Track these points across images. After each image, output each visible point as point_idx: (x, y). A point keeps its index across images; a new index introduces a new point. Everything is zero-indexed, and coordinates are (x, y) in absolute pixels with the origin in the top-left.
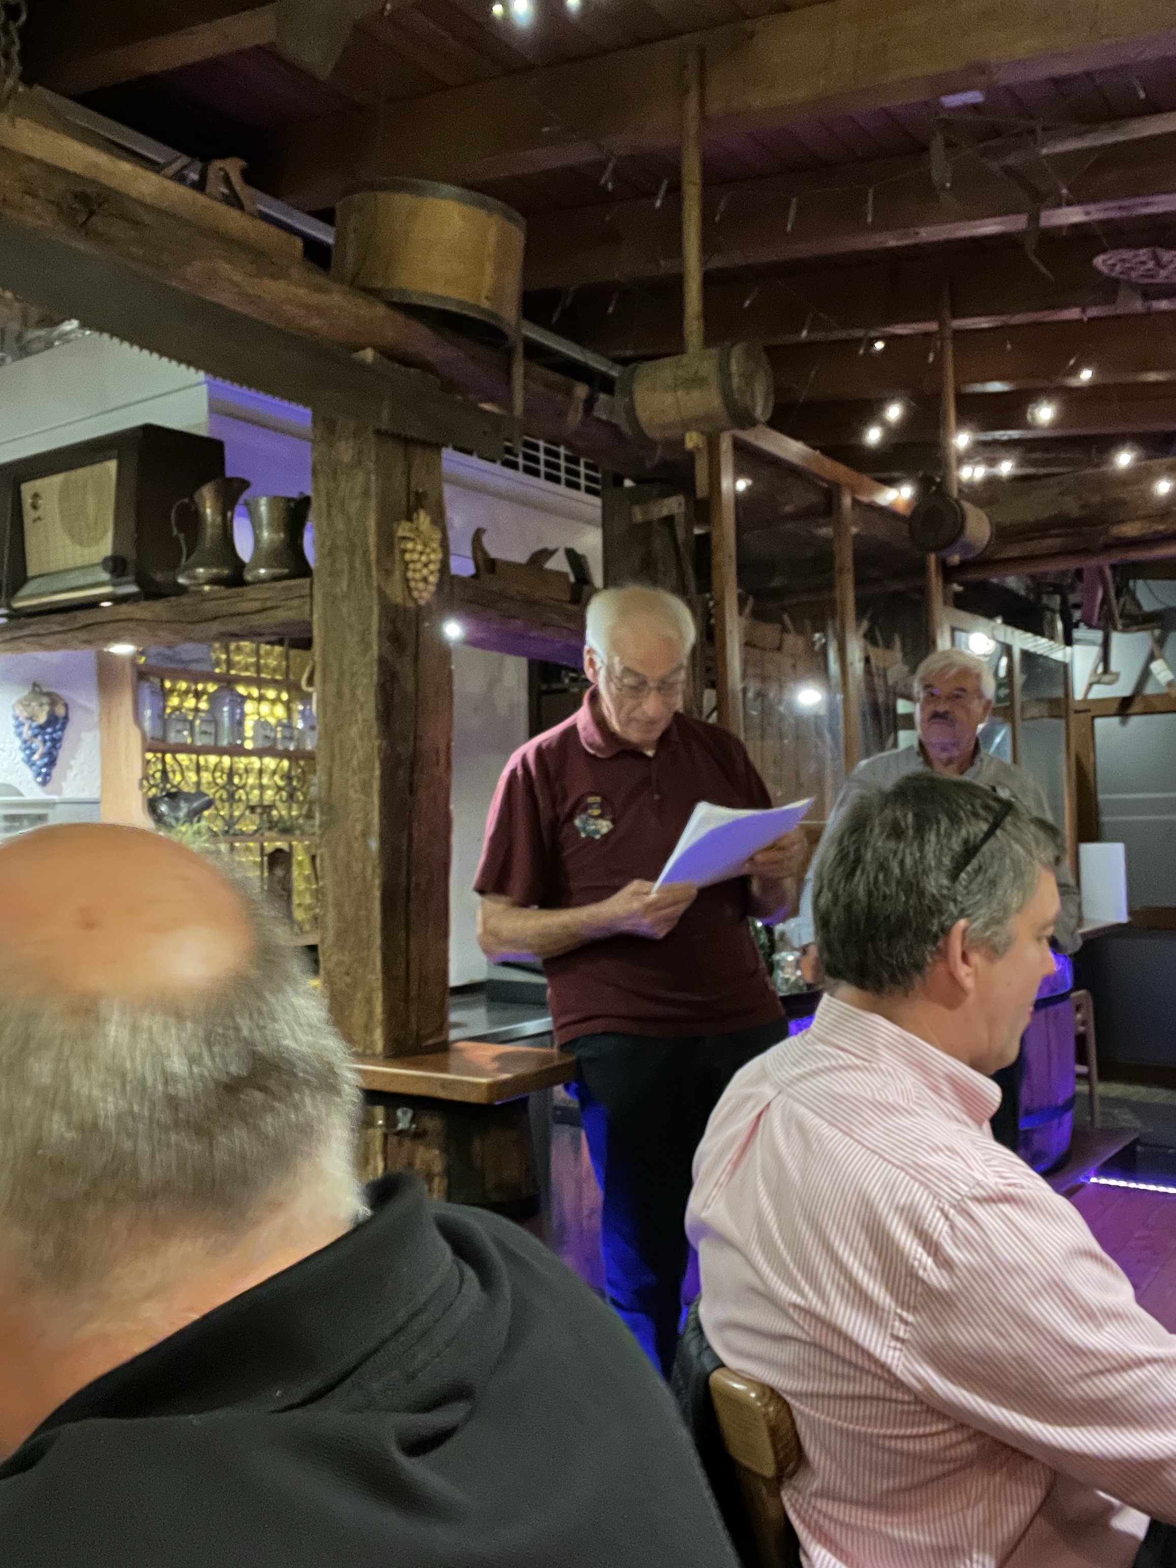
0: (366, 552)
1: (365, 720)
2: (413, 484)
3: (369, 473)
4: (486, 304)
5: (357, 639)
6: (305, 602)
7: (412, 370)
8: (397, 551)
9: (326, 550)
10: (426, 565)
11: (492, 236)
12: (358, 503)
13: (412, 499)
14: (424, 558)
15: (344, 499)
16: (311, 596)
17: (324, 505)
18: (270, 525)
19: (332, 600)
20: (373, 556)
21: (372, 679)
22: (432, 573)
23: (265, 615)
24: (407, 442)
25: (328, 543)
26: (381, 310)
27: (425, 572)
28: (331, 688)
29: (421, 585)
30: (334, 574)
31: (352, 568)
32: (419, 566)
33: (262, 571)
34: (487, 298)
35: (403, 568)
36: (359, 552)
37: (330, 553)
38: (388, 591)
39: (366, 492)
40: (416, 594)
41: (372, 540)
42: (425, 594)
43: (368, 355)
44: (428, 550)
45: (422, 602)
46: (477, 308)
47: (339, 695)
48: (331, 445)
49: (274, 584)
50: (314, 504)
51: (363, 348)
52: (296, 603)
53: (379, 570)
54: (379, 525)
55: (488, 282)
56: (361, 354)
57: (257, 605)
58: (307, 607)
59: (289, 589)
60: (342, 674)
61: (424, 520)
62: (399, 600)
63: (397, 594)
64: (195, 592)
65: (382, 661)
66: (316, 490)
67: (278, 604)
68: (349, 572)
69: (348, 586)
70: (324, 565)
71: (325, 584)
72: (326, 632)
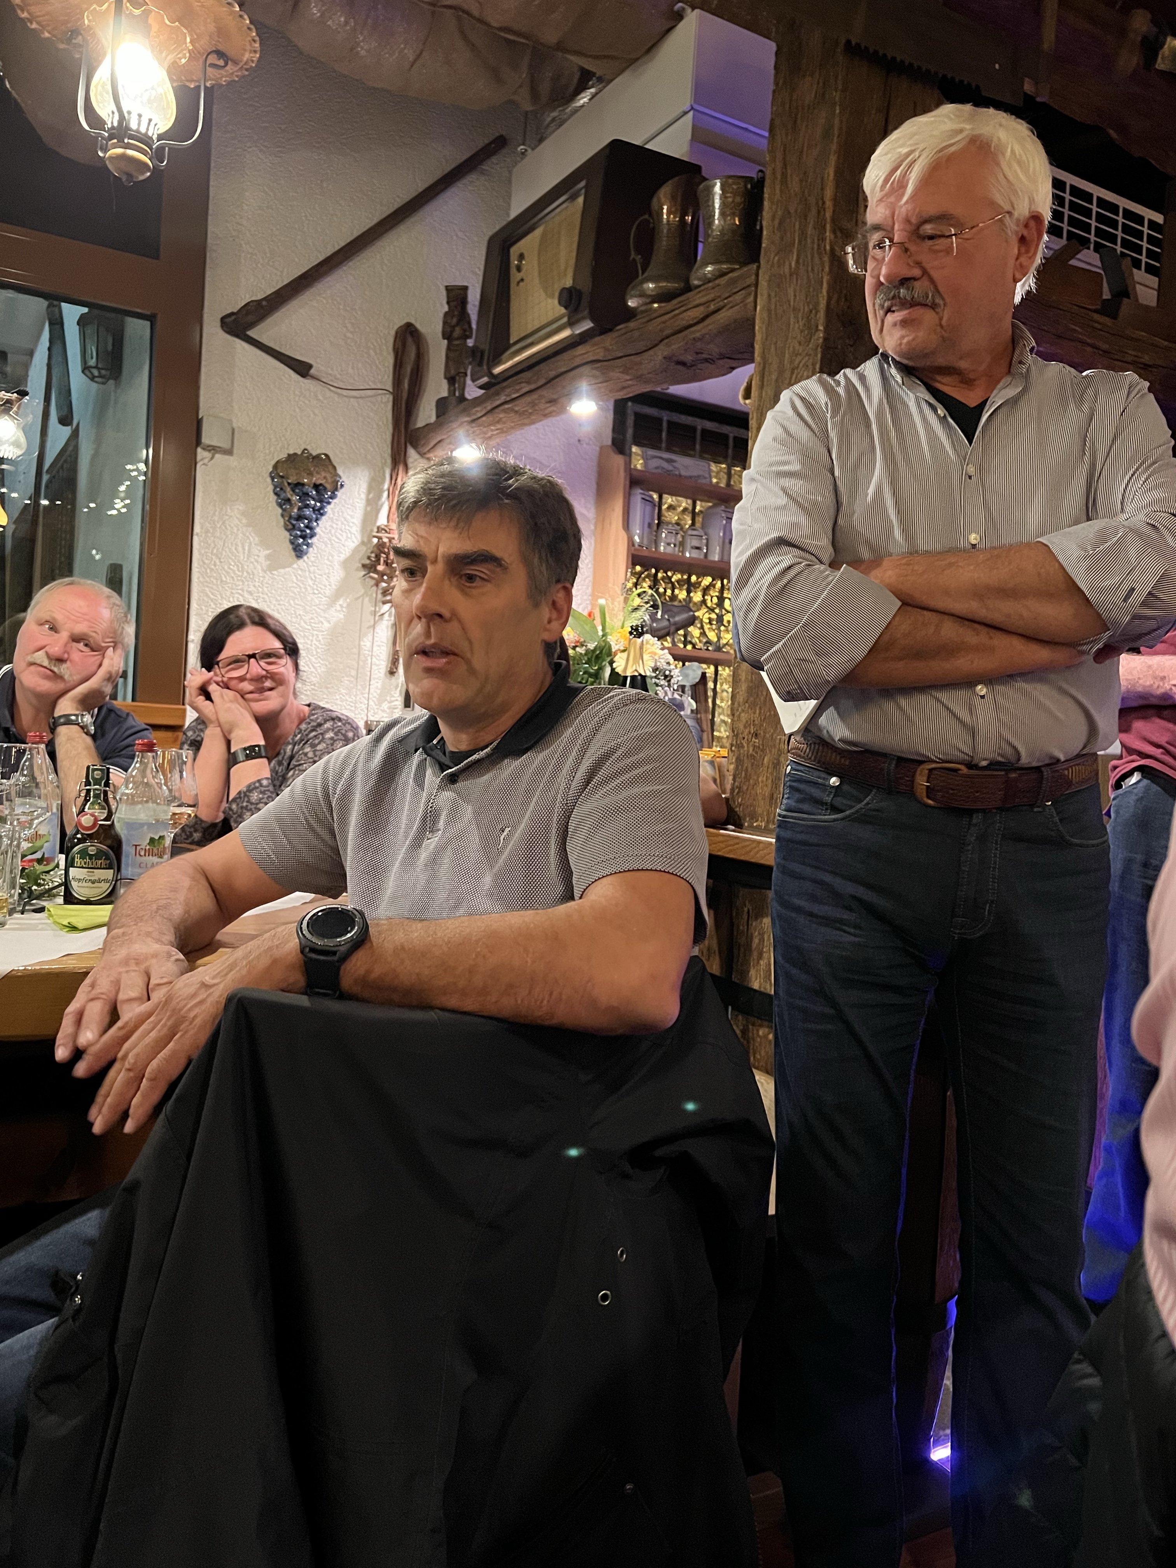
3: (833, 106)
5: (802, 323)
6: (750, 294)
12: (815, 152)
15: (802, 152)
16: (756, 285)
17: (779, 165)
19: (777, 282)
20: (828, 214)
23: (707, 322)
24: (889, 65)
25: (782, 212)
28: (769, 391)
30: (784, 249)
31: (803, 236)
36: (814, 211)
37: (782, 222)
39: (827, 135)
41: (829, 193)
48: (794, 89)
49: (717, 282)
50: (769, 180)
52: (738, 297)
54: (838, 172)
57: (701, 312)
58: (752, 298)
59: (734, 281)
60: (781, 372)
64: (643, 313)
65: (827, 346)
67: (721, 304)
68: (800, 241)
69: (797, 262)
70: (773, 243)
71: (772, 266)
72: (769, 324)
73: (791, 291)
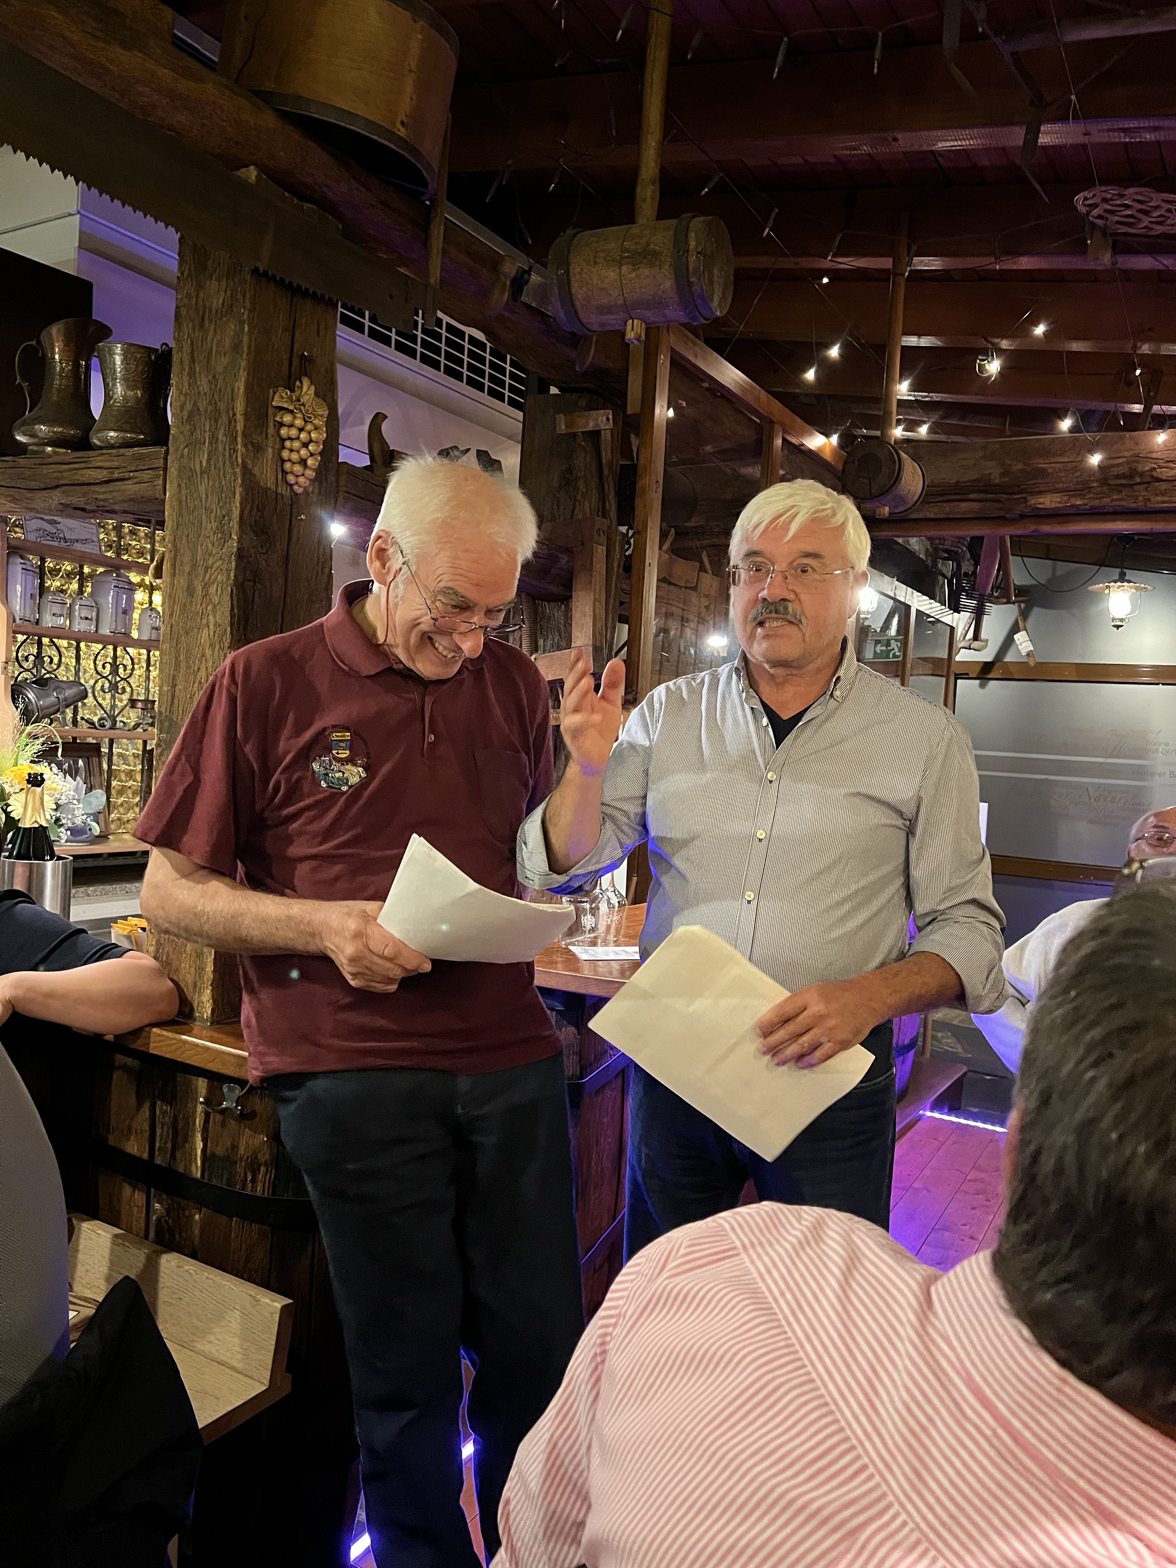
0: (232, 420)
1: (216, 625)
2: (296, 346)
3: (242, 322)
4: (402, 132)
5: (214, 525)
6: (158, 477)
7: (306, 205)
8: (271, 424)
9: (185, 414)
10: (305, 445)
11: (415, 47)
12: (225, 360)
13: (295, 361)
14: (303, 436)
15: (210, 354)
16: (165, 469)
17: (186, 358)
18: (125, 379)
19: (188, 475)
20: (240, 427)
21: (228, 576)
22: (312, 455)
23: (111, 487)
24: (295, 291)
25: (189, 407)
26: (270, 120)
27: (303, 452)
28: (182, 581)
29: (298, 468)
30: (194, 444)
31: (214, 439)
32: (296, 444)
33: (112, 434)
34: (403, 123)
35: (277, 447)
36: (225, 419)
37: (190, 416)
38: (256, 471)
39: (236, 347)
40: (291, 479)
41: (240, 406)
42: (301, 480)
43: (252, 174)
44: (309, 427)
45: (298, 490)
46: (390, 134)
47: (190, 591)
48: (200, 287)
49: (122, 451)
50: (175, 358)
51: (247, 166)
52: (146, 475)
53: (245, 445)
54: (249, 388)
55: (406, 104)
56: (242, 173)
57: (103, 475)
58: (160, 482)
59: (140, 458)
60: (194, 566)
61: (307, 390)
62: (270, 484)
63: (267, 476)
64: (35, 452)
65: (241, 555)
66: (178, 340)
67: (127, 475)
68: (210, 443)
69: (209, 461)
70: (182, 433)
71: (182, 456)
72: (180, 515)
73: (202, 489)
